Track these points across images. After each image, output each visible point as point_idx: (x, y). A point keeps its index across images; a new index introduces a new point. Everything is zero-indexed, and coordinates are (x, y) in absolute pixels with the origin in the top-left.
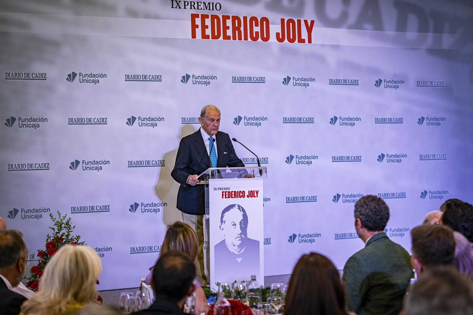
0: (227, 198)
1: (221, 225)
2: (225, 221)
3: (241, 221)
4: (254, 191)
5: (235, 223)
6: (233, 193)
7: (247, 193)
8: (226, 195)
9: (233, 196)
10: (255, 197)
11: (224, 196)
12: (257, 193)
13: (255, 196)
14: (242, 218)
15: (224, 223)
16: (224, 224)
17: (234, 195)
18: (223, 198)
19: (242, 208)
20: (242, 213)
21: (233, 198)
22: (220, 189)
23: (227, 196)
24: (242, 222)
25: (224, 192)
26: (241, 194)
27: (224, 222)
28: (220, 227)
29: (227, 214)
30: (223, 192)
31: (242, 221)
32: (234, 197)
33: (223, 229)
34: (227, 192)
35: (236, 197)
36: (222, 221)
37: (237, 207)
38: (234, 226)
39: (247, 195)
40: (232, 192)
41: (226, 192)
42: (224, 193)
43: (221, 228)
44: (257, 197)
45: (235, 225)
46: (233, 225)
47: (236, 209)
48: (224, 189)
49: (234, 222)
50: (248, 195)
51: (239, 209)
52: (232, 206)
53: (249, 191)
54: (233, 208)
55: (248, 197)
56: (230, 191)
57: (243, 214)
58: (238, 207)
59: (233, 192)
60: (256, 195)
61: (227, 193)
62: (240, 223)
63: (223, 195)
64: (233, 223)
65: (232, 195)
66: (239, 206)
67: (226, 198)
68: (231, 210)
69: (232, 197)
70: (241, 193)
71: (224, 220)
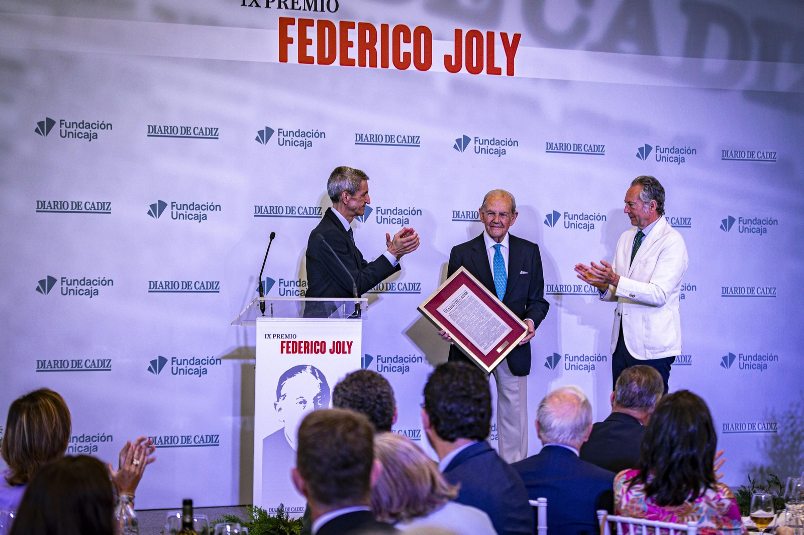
0: (290, 353)
1: (278, 401)
2: (285, 395)
3: (316, 395)
4: (344, 342)
5: (304, 399)
6: (302, 345)
7: (329, 346)
8: (288, 347)
9: (302, 350)
10: (346, 353)
11: (285, 350)
12: (350, 346)
13: (345, 351)
14: (318, 390)
15: (283, 398)
16: (283, 399)
17: (305, 348)
18: (282, 352)
19: (319, 372)
20: (319, 381)
21: (302, 353)
22: (278, 336)
23: (290, 350)
24: (319, 397)
25: (285, 342)
26: (318, 347)
27: (283, 396)
28: (275, 405)
29: (289, 382)
30: (283, 342)
31: (318, 395)
32: (305, 353)
33: (280, 409)
34: (290, 342)
35: (308, 353)
36: (279, 395)
37: (309, 370)
38: (303, 405)
39: (330, 350)
40: (300, 342)
41: (288, 342)
42: (285, 345)
43: (278, 408)
44: (349, 353)
45: (305, 402)
46: (301, 403)
47: (307, 374)
48: (284, 336)
49: (303, 397)
50: (332, 348)
51: (314, 373)
52: (299, 369)
53: (334, 342)
54: (301, 372)
55: (332, 352)
56: (297, 340)
57: (320, 383)
58: (311, 371)
59: (302, 342)
60: (346, 349)
61: (290, 345)
62: (315, 399)
63: (282, 347)
64: (301, 400)
65: (300, 347)
66: (313, 368)
67: (288, 352)
68: (298, 376)
69: (300, 352)
70: (318, 345)
71: (282, 394)
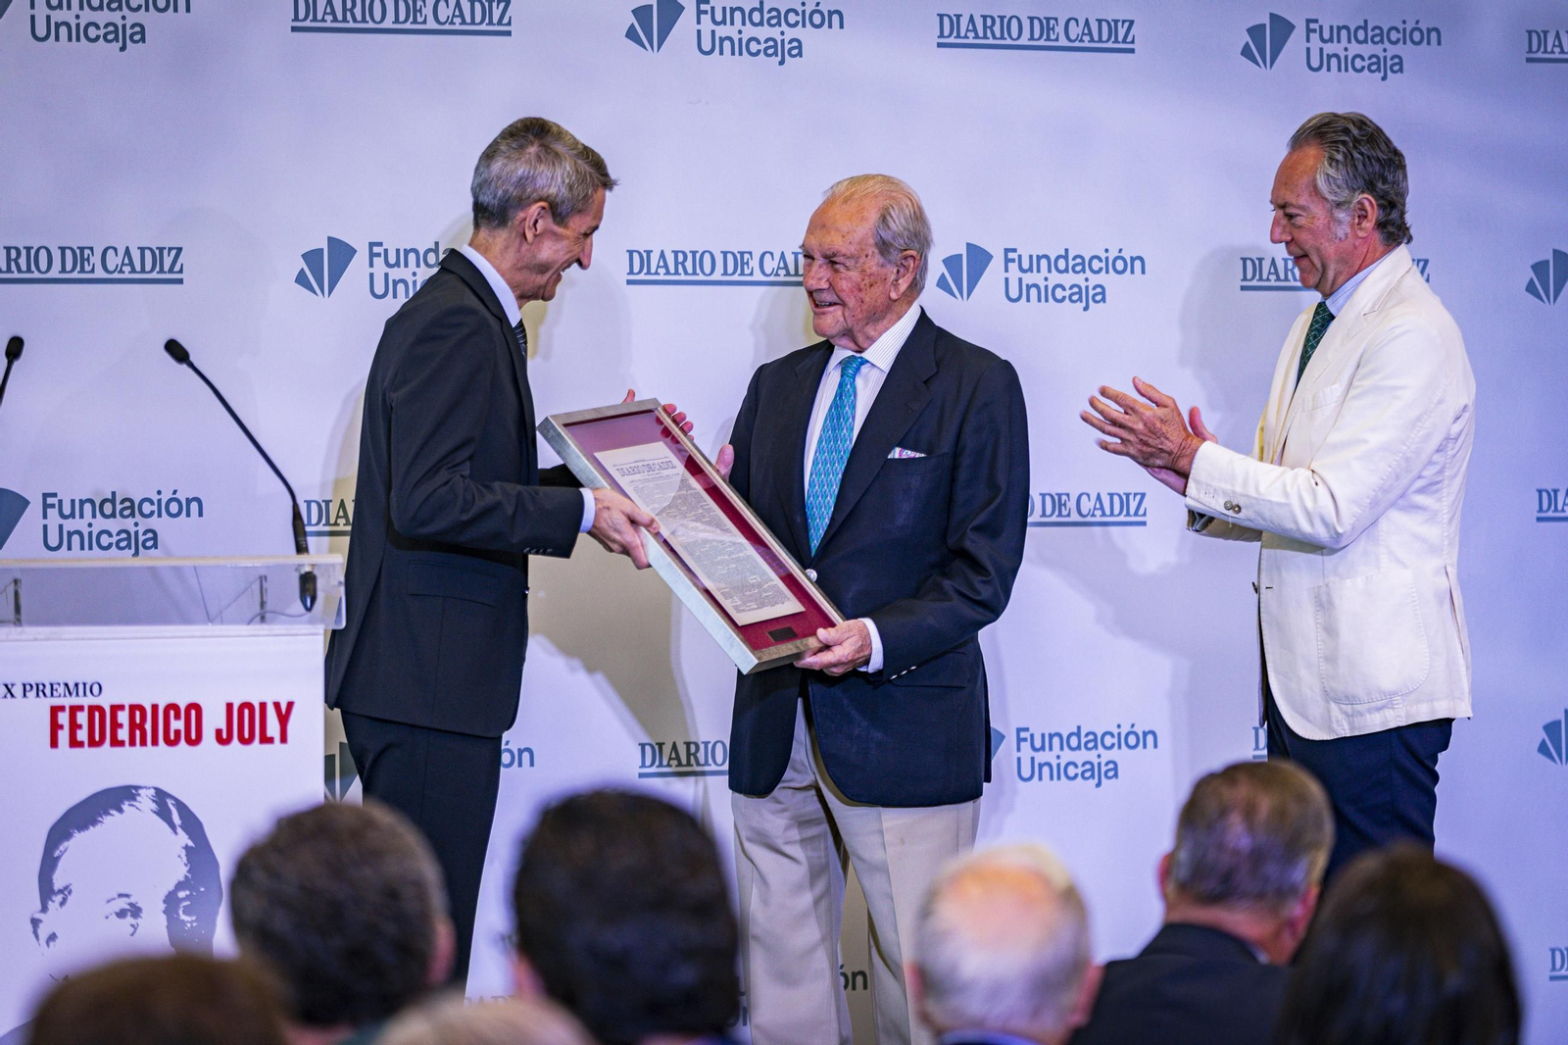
0: (81, 744)
1: (44, 909)
2: (66, 891)
3: (171, 887)
4: (263, 706)
5: (132, 900)
6: (123, 717)
7: (214, 720)
8: (74, 726)
9: (123, 734)
10: (271, 740)
11: (64, 736)
12: (284, 720)
13: (269, 734)
14: (180, 871)
15: (59, 898)
16: (62, 903)
17: (133, 726)
18: (54, 743)
19: (181, 807)
20: (183, 839)
21: (122, 744)
22: (40, 689)
23: (82, 735)
24: (182, 894)
25: (62, 708)
26: (177, 725)
27: (61, 891)
28: (35, 923)
29: (79, 844)
30: (55, 711)
31: (180, 886)
32: (132, 743)
33: (52, 937)
34: (81, 708)
35: (143, 743)
36: (46, 890)
37: (146, 801)
38: (129, 920)
39: (219, 732)
40: (116, 709)
41: (75, 710)
42: (64, 718)
43: (44, 931)
44: (284, 739)
45: (135, 911)
46: (121, 914)
47: (141, 814)
48: (61, 689)
49: (127, 896)
50: (223, 726)
51: (163, 813)
52: (117, 798)
53: (230, 706)
54: (121, 811)
55: (222, 739)
56: (105, 702)
57: (187, 848)
58: (154, 806)
59: (121, 707)
60: (273, 728)
61: (82, 718)
62: (171, 900)
63: (55, 727)
64: (123, 904)
65: (115, 726)
66: (161, 796)
67: (74, 743)
68: (111, 822)
69: (116, 743)
70: (178, 717)
71: (58, 884)
